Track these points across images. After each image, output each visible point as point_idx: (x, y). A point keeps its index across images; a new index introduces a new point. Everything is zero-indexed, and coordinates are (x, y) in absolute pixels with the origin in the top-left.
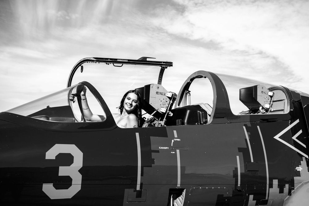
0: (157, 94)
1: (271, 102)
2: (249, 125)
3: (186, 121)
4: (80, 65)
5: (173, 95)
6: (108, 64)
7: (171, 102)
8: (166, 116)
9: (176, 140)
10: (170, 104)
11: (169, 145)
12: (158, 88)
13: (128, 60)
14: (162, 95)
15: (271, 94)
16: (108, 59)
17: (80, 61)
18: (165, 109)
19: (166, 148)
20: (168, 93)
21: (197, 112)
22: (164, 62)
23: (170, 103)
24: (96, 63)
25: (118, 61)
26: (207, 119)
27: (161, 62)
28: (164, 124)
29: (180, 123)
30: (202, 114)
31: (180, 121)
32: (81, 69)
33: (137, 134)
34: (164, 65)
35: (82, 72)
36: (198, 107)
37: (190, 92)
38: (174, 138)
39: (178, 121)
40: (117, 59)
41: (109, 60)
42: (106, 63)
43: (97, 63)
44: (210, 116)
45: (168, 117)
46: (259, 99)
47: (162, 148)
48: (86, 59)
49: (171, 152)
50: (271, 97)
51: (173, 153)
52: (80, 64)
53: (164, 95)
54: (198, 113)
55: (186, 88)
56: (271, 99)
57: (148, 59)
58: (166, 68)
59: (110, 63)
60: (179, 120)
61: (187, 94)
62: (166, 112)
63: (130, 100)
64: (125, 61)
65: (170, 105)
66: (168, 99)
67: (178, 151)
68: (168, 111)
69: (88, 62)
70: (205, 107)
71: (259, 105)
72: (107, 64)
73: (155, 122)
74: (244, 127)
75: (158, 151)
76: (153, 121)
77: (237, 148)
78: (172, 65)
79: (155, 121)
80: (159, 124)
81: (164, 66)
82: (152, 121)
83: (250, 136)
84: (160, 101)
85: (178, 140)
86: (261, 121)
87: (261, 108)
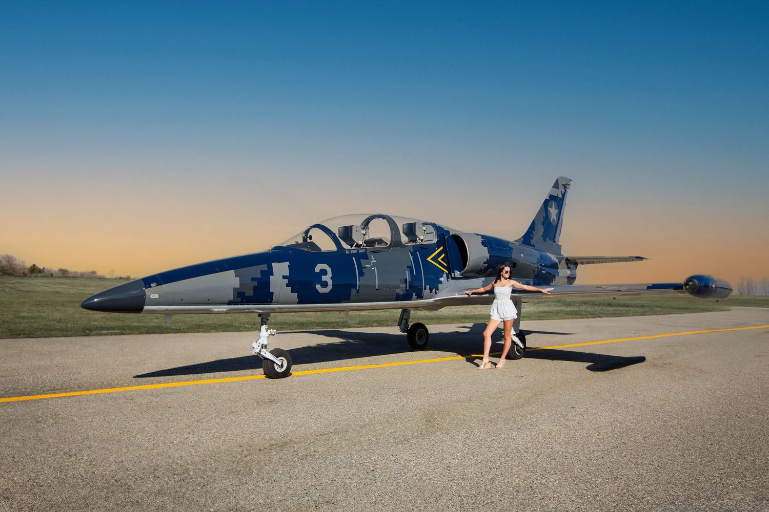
1: (424, 234)
2: (412, 251)
11: (370, 264)
15: (424, 228)
30: (384, 245)
46: (417, 233)
47: (367, 266)
51: (373, 269)
54: (382, 245)
56: (424, 232)
67: (375, 268)
71: (417, 236)
74: (410, 253)
75: (365, 268)
77: (407, 267)
83: (413, 258)
85: (374, 262)
86: (419, 248)
87: (418, 239)
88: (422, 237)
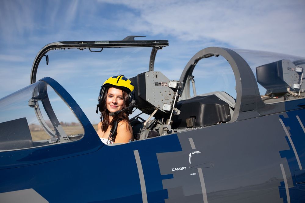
0: (156, 85)
1: (300, 80)
2: (286, 116)
3: (201, 120)
4: (44, 55)
5: (178, 84)
6: (83, 49)
7: (177, 94)
8: (171, 115)
9: (195, 153)
10: (176, 97)
11: (186, 164)
12: (157, 76)
13: (110, 42)
14: (163, 85)
15: (299, 70)
16: (81, 42)
17: (42, 49)
18: (170, 106)
19: (182, 168)
20: (171, 82)
21: (214, 105)
22: (157, 41)
23: (174, 96)
24: (64, 49)
25: (95, 43)
26: (229, 114)
27: (154, 41)
28: (172, 128)
29: (192, 124)
30: (223, 108)
31: (192, 121)
32: (47, 60)
33: (136, 153)
34: (158, 44)
35: (47, 64)
36: (213, 98)
37: (194, 77)
38: (191, 150)
39: (190, 121)
40: (94, 42)
41: (83, 44)
42: (80, 48)
43: (67, 49)
44: (233, 109)
45: (175, 117)
46: (286, 79)
47: (176, 169)
48: (50, 45)
49: (191, 174)
50: (300, 74)
51: (194, 174)
52: (43, 53)
53: (166, 85)
54: (217, 108)
55: (189, 73)
56: (300, 77)
57: (136, 39)
58: (161, 48)
59: (85, 48)
60: (191, 119)
61: (190, 80)
62: (171, 109)
63: (113, 98)
64: (105, 43)
65: (175, 99)
66: (172, 91)
67: (200, 170)
68: (174, 109)
69: (53, 49)
70: (222, 97)
71: (285, 85)
72: (80, 50)
73: (158, 126)
74: (280, 120)
75: (170, 176)
76: (155, 126)
77: (279, 152)
78: (167, 45)
79: (158, 124)
80: (164, 128)
81: (158, 46)
82: (153, 125)
83: (290, 131)
84: (161, 95)
85: (197, 152)
86: (299, 107)
87: (288, 89)
88: (296, 86)
